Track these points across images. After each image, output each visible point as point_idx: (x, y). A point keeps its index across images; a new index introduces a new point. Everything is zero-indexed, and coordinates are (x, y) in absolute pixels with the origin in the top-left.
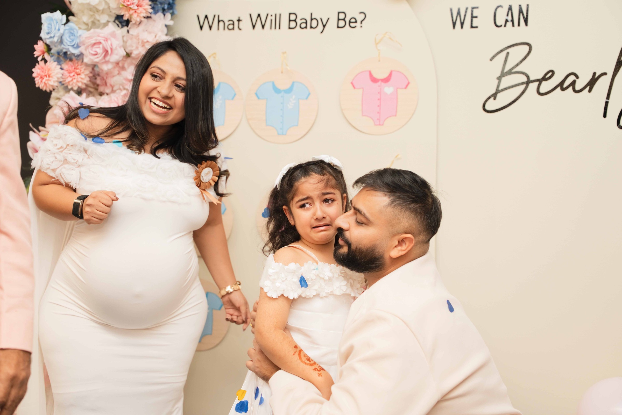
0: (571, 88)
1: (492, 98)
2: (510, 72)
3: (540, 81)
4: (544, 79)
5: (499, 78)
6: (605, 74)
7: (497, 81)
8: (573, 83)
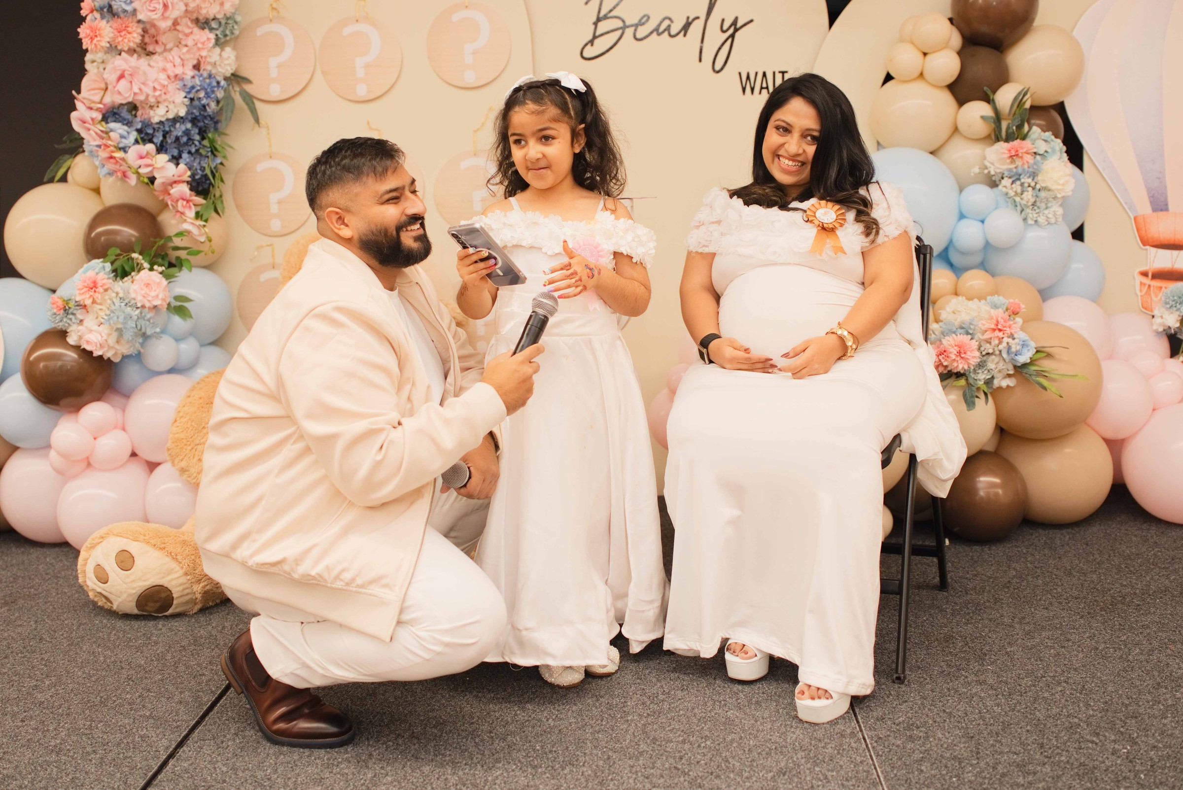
0: (666, 33)
1: (589, 45)
2: (606, 17)
3: (636, 26)
4: (640, 24)
5: (596, 24)
6: (697, 18)
7: (593, 27)
8: (668, 29)
